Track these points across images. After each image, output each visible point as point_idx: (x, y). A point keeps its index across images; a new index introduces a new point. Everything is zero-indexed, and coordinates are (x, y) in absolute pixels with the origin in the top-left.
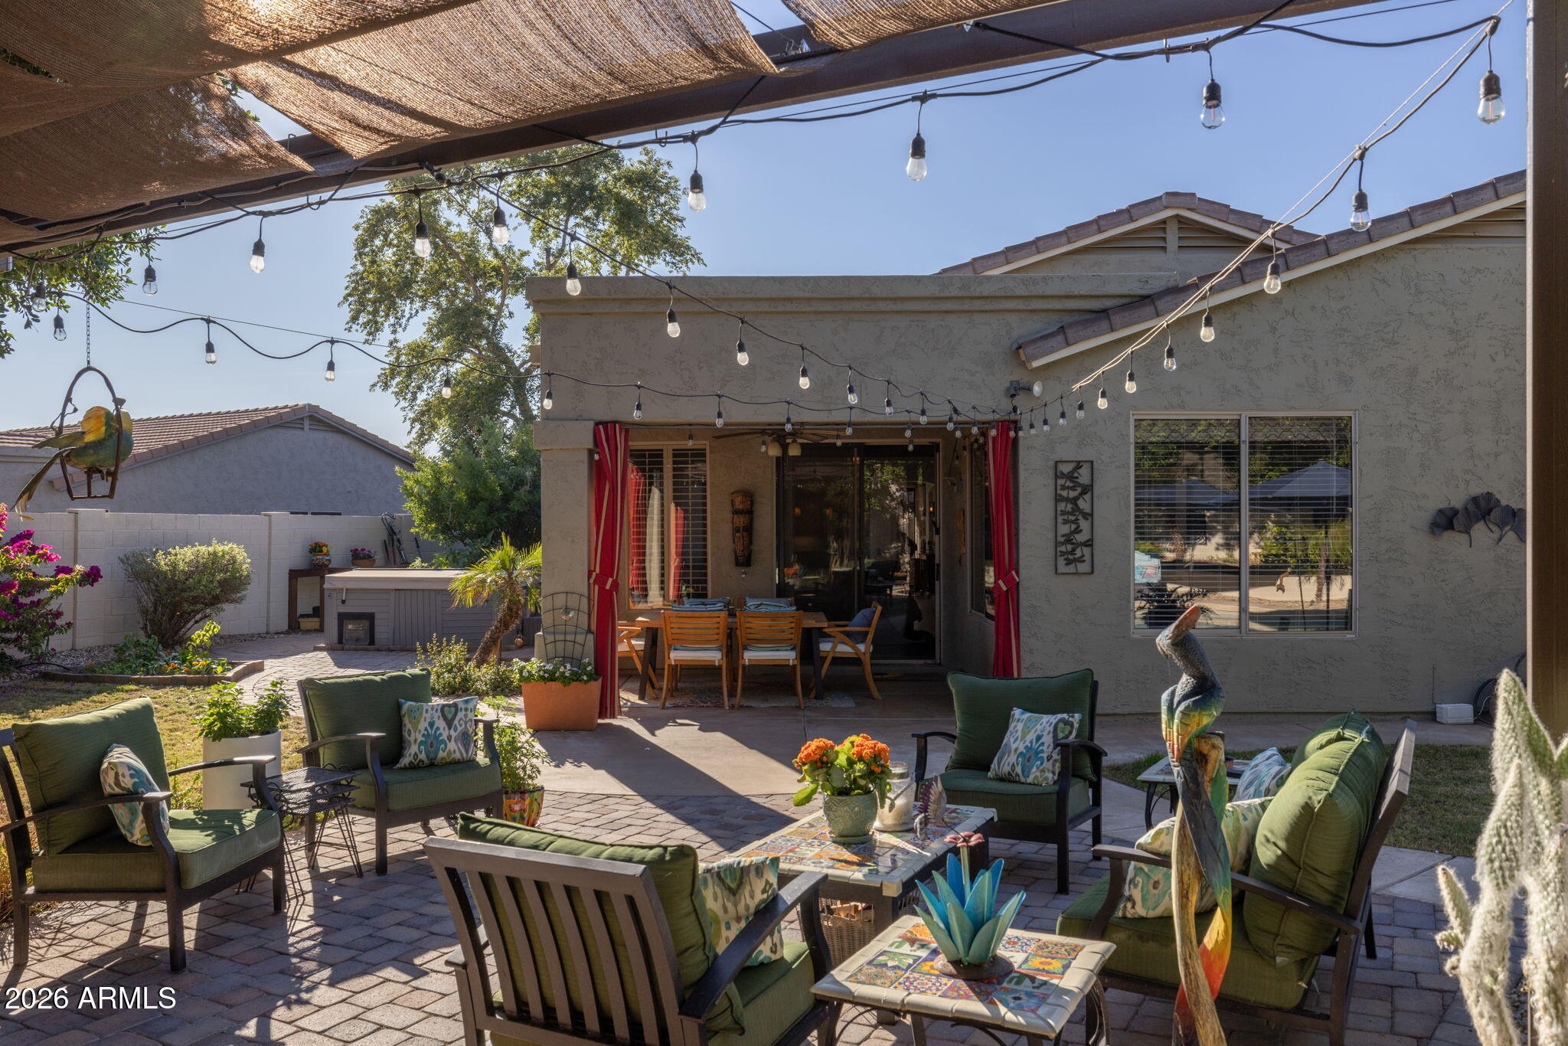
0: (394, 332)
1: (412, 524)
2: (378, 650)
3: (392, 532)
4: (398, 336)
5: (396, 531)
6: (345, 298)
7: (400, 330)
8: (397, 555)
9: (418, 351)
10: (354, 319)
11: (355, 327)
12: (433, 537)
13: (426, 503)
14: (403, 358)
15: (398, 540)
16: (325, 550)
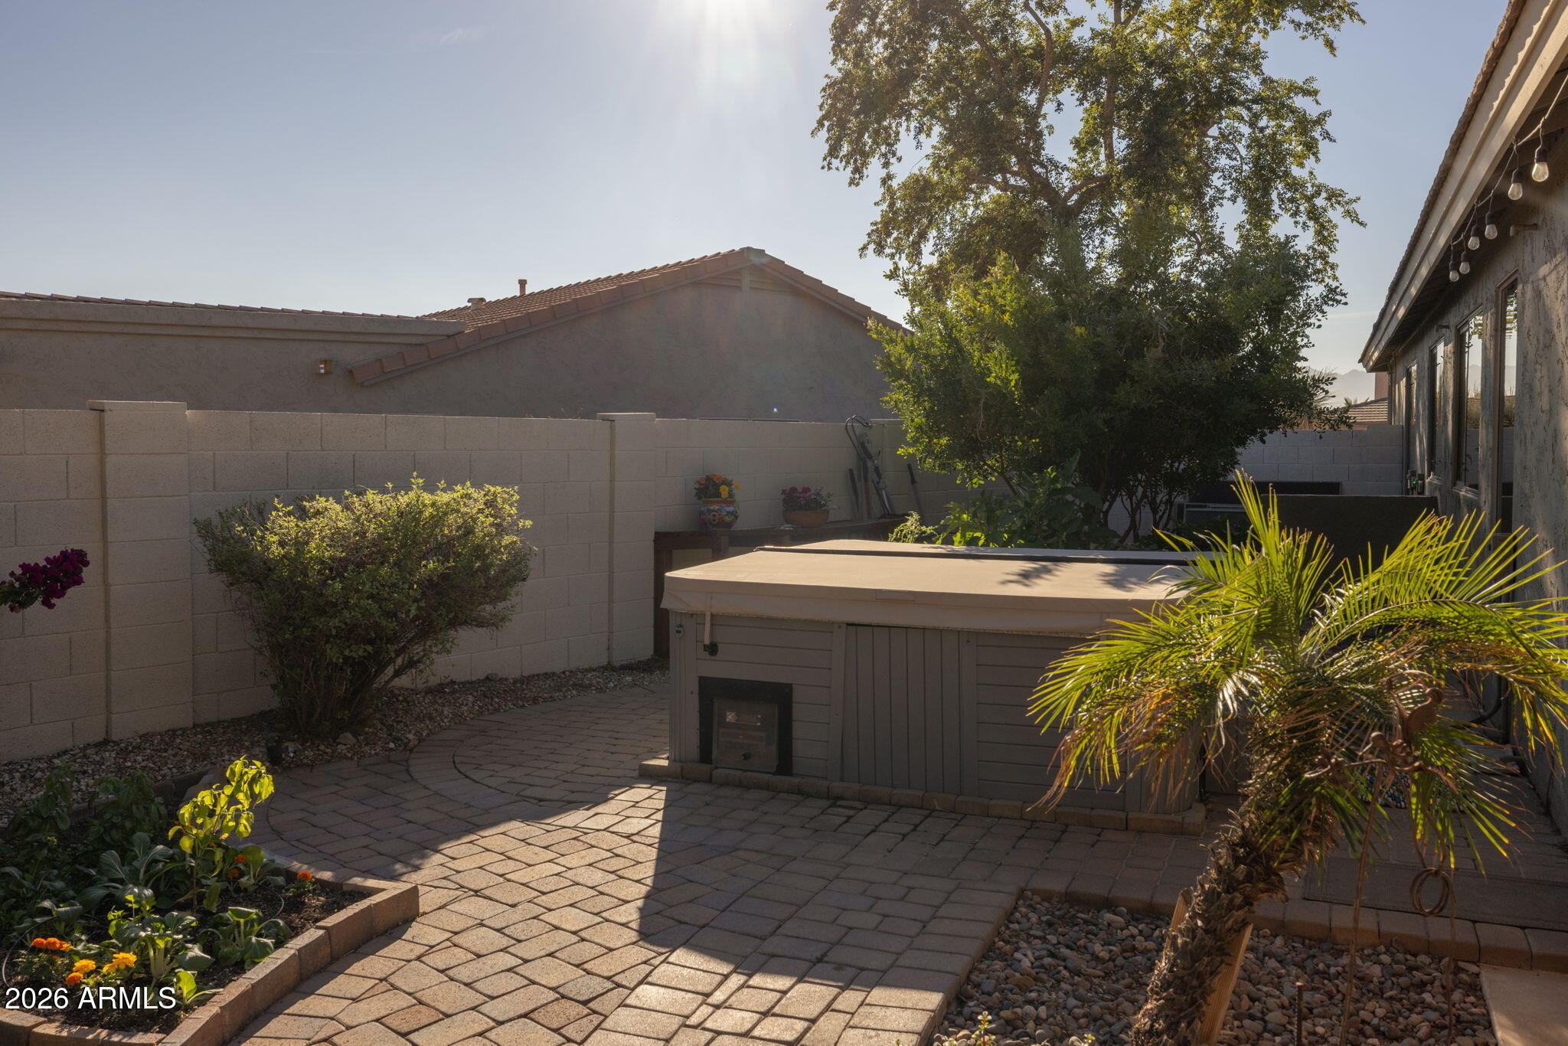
0: (886, 165)
1: (900, 438)
2: (802, 793)
3: (863, 453)
4: (892, 169)
5: (873, 451)
6: (820, 124)
7: (893, 160)
8: (875, 498)
9: (919, 188)
10: (833, 151)
11: (835, 162)
12: (942, 466)
13: (931, 393)
14: (899, 204)
15: (877, 469)
16: (724, 490)
